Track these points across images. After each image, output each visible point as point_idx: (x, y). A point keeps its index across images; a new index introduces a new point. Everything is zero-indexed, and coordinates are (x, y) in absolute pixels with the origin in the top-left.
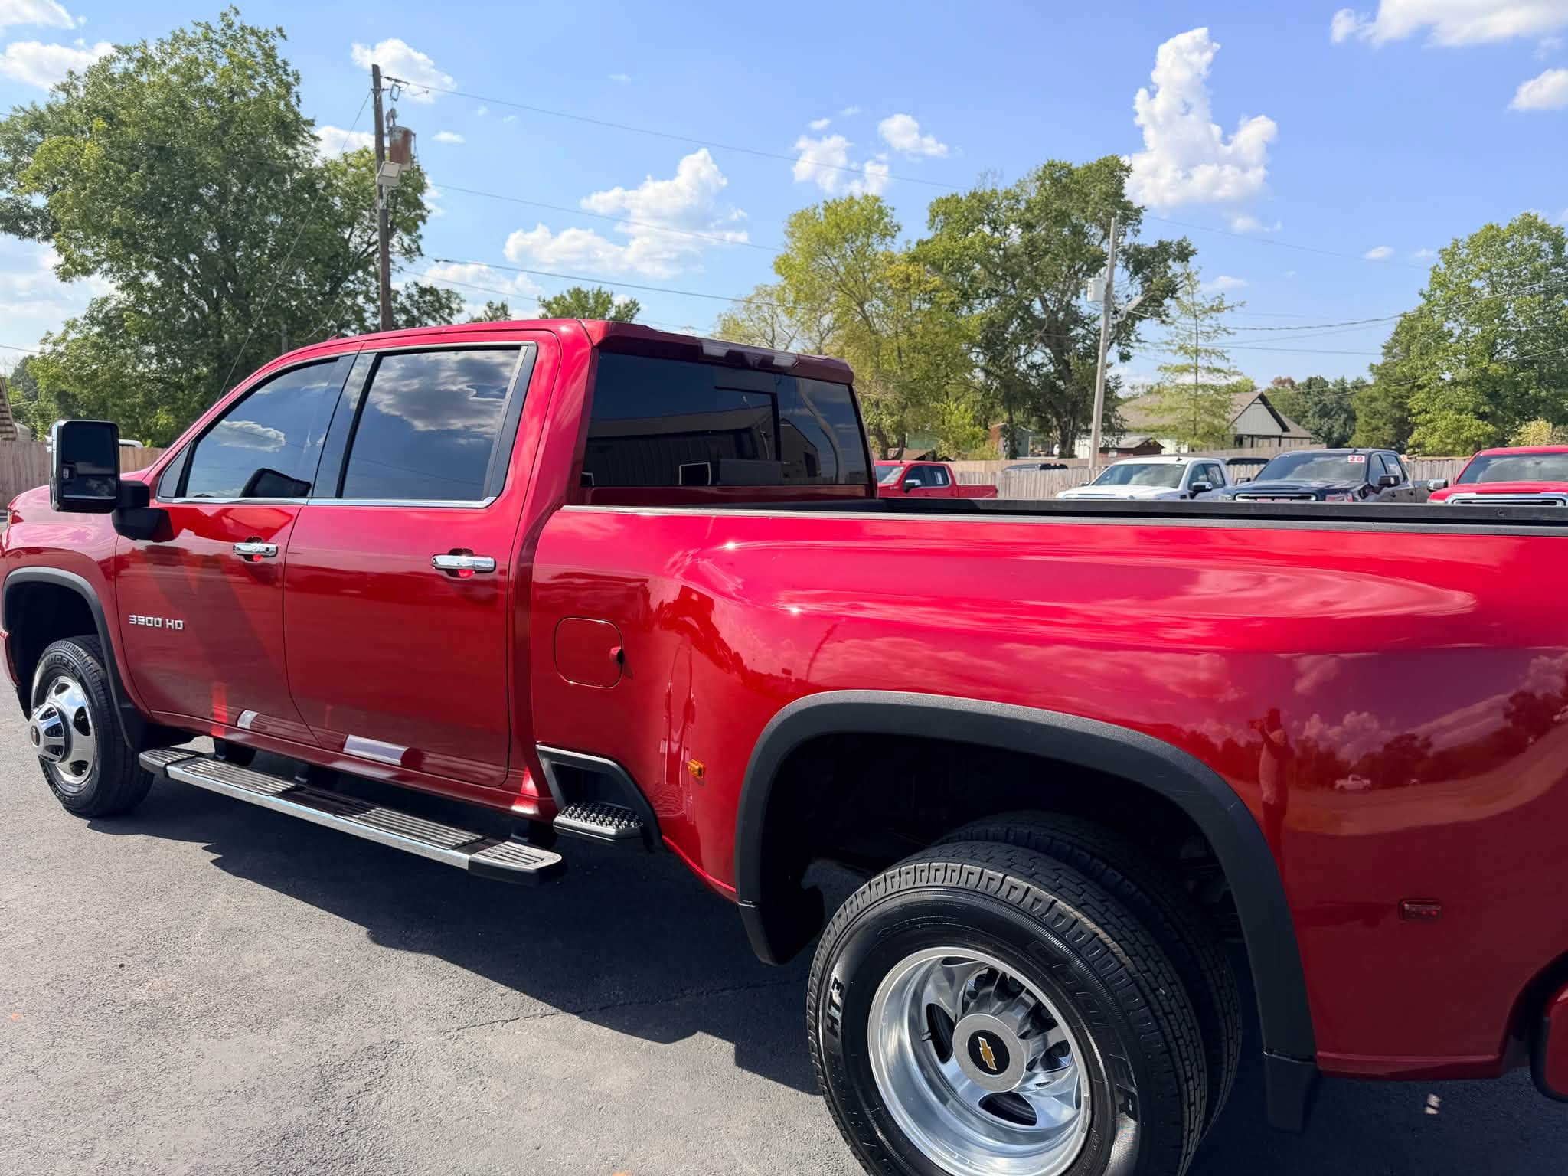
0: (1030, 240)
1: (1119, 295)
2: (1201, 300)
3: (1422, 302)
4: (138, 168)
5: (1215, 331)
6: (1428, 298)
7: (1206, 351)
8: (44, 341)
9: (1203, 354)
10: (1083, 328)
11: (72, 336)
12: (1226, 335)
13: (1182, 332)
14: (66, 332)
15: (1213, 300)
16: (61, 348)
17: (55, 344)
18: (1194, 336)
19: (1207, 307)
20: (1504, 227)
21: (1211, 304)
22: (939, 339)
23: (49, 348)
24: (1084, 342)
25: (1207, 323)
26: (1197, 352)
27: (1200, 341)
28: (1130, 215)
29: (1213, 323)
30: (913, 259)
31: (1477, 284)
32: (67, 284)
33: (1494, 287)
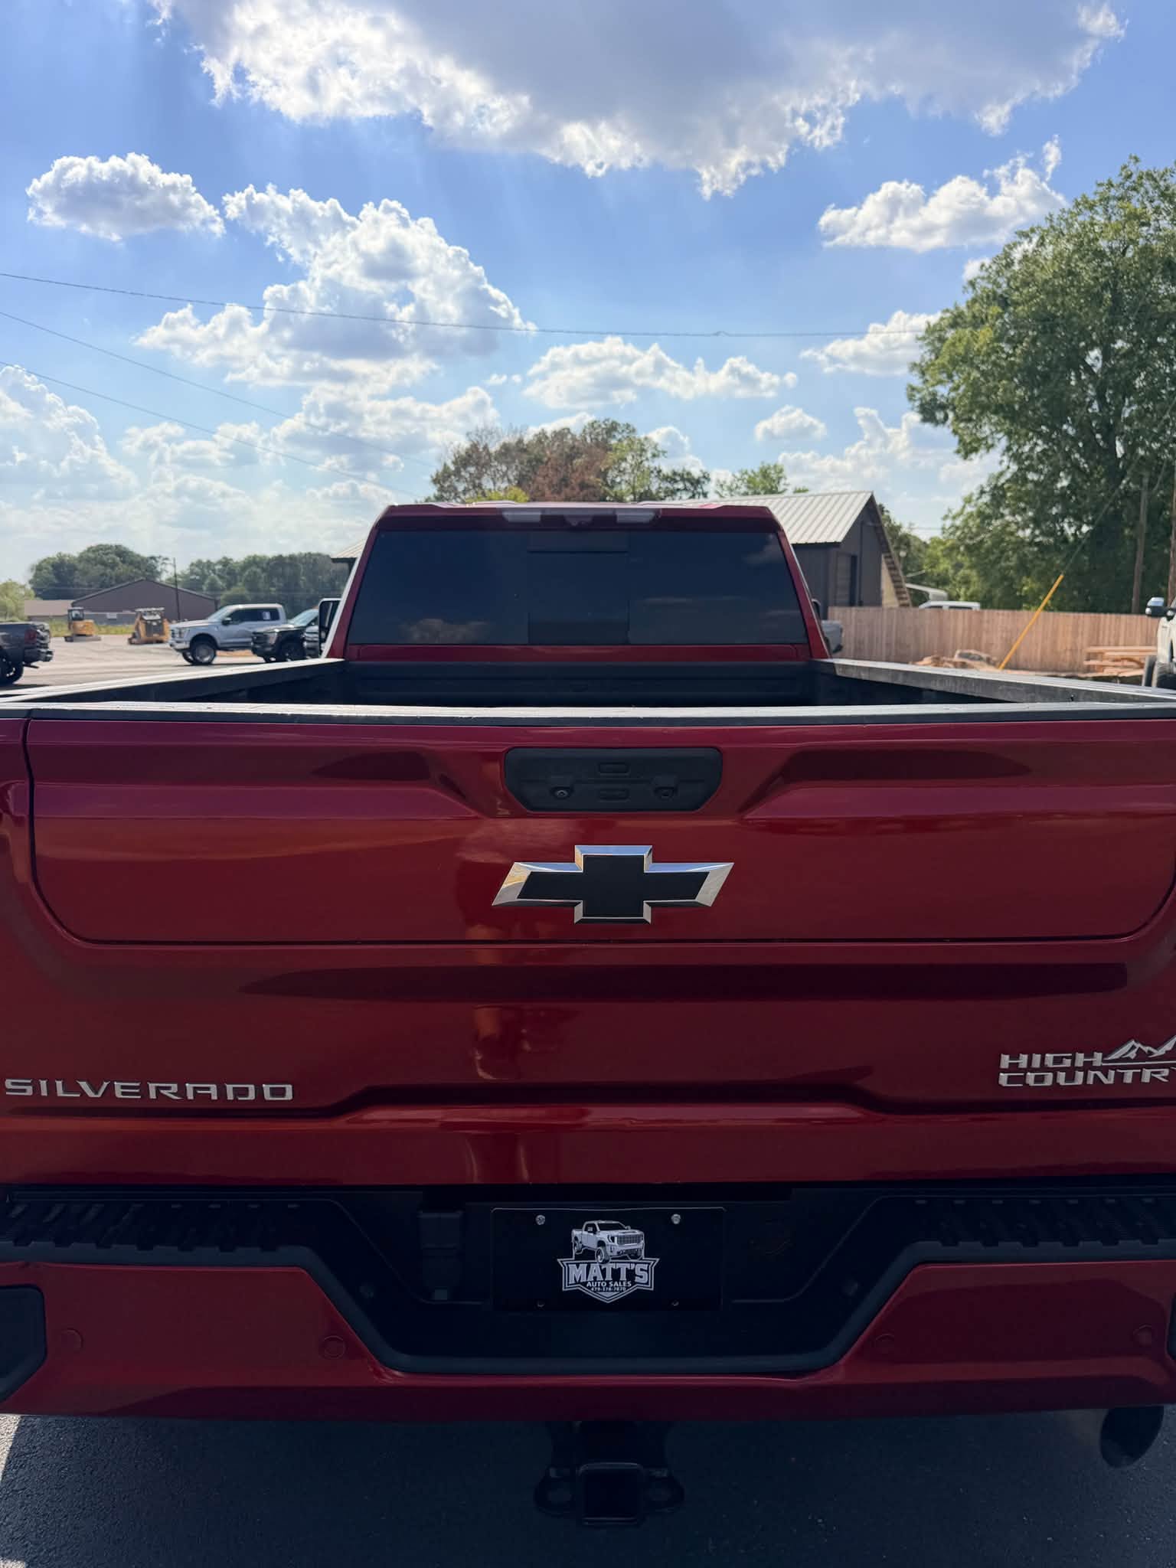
4: (1021, 343)
8: (946, 517)
11: (969, 509)
14: (964, 507)
16: (958, 522)
17: (954, 518)
23: (948, 523)
32: (967, 462)
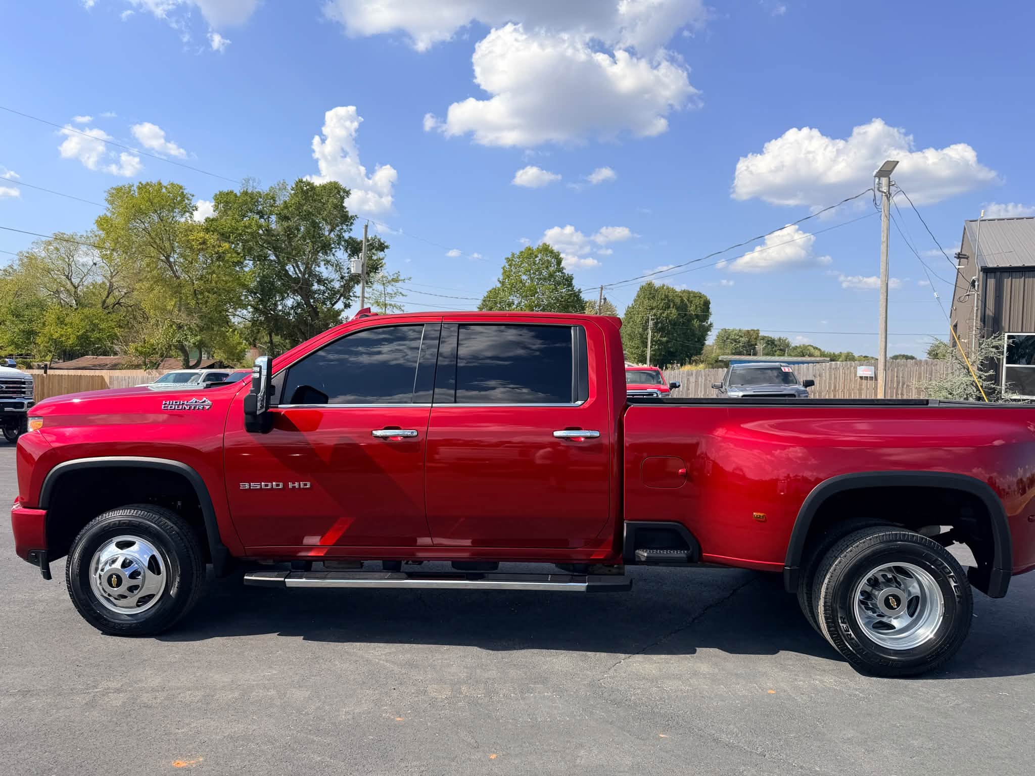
0: (288, 227)
1: (344, 267)
2: (386, 275)
3: (499, 285)
5: (395, 294)
6: (503, 283)
7: (391, 305)
9: (388, 307)
10: (324, 286)
12: (401, 296)
13: (376, 292)
15: (393, 275)
18: (383, 295)
19: (390, 279)
20: (535, 248)
21: (392, 277)
22: (228, 285)
24: (323, 295)
25: (390, 289)
26: (385, 305)
27: (387, 299)
28: (346, 219)
29: (394, 289)
30: (207, 230)
31: (524, 277)
33: (532, 279)
